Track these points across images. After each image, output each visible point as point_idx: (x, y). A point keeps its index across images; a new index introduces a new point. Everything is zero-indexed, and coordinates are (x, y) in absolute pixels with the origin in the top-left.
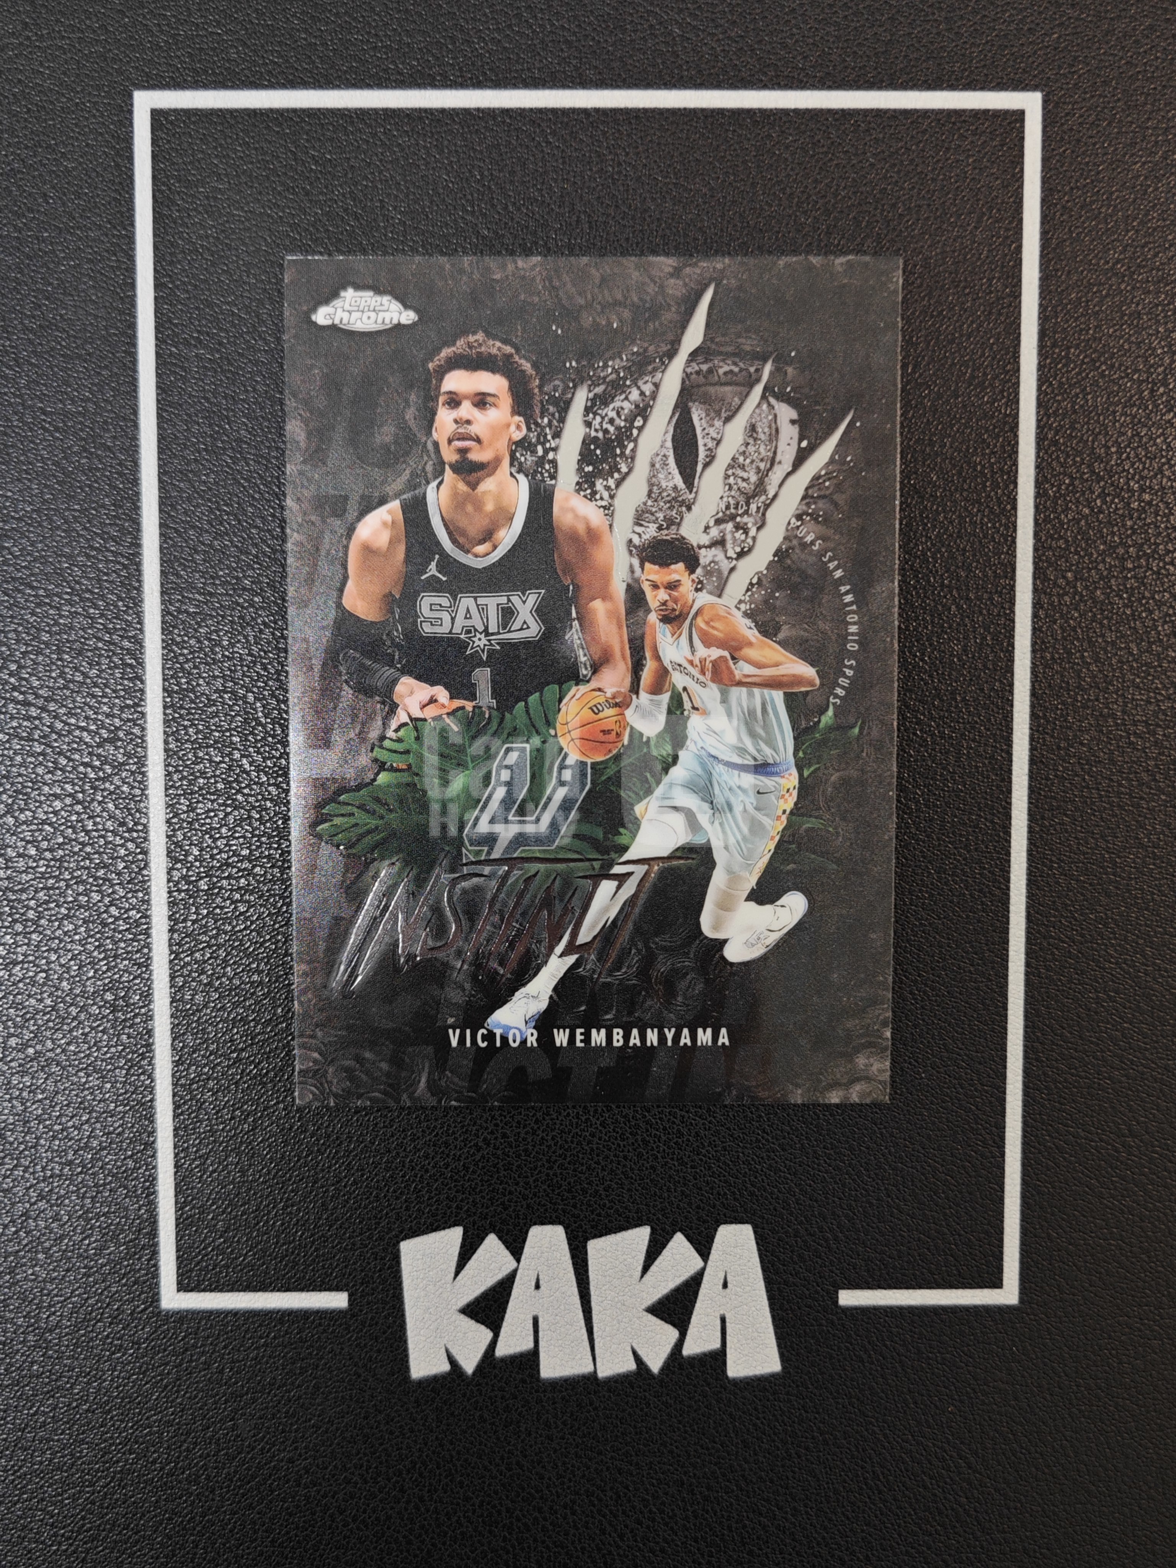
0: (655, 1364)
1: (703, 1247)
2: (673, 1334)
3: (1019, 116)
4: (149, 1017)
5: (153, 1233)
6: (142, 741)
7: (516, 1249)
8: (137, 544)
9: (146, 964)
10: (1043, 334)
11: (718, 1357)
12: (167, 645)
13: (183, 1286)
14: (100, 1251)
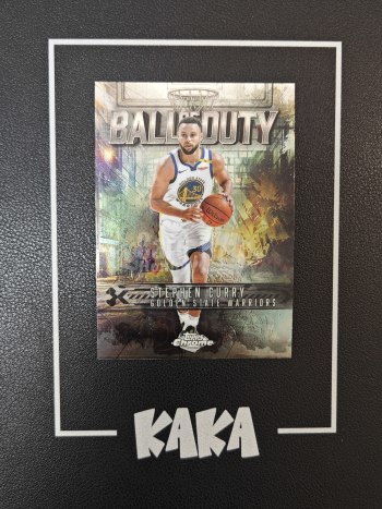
0: (218, 453)
1: (234, 415)
2: (224, 443)
3: (334, 49)
4: (52, 340)
5: (53, 411)
6: (50, 250)
7: (172, 415)
8: (49, 185)
9: (51, 323)
10: (342, 119)
11: (238, 451)
12: (58, 219)
13: (63, 429)
14: (35, 417)
